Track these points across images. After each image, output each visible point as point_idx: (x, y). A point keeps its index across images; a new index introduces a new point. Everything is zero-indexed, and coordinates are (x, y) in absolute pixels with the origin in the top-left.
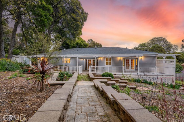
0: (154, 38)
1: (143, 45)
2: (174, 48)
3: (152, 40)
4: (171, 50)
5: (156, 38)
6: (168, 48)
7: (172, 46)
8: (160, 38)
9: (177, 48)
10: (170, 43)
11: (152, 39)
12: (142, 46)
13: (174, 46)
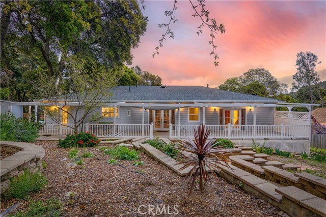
0: (252, 71)
1: (232, 82)
2: (282, 88)
3: (247, 73)
4: (278, 91)
5: (254, 71)
6: (273, 88)
7: (279, 85)
8: (260, 70)
9: (286, 88)
10: (276, 79)
11: (249, 72)
12: (231, 84)
13: (282, 84)
